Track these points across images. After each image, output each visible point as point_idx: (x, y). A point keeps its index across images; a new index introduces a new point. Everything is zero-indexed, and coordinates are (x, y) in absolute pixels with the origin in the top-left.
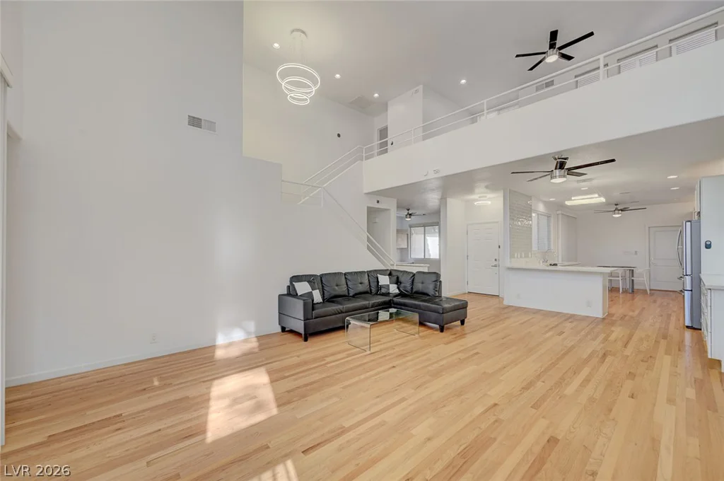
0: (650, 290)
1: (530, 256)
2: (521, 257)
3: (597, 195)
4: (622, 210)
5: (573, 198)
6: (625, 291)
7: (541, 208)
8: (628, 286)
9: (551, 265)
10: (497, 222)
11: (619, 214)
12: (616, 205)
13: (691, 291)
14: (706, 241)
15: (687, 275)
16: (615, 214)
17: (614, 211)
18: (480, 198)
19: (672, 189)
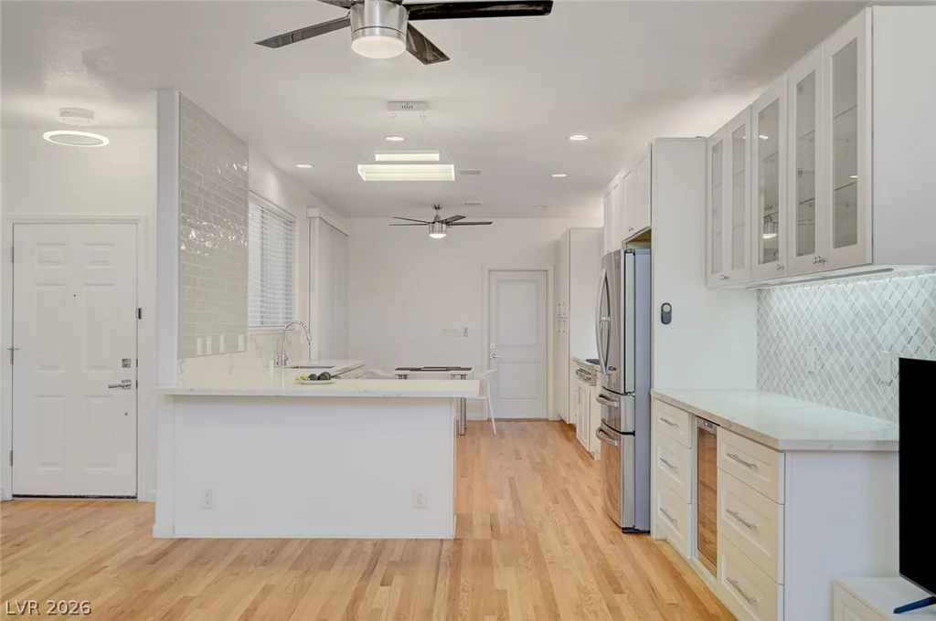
1: (241, 347)
2: (216, 351)
4: (448, 223)
5: (378, 157)
7: (271, 188)
9: (312, 377)
10: (135, 222)
11: (442, 232)
12: (437, 208)
13: (633, 434)
14: (664, 304)
15: (626, 394)
16: (433, 232)
17: (434, 223)
18: (65, 113)
19: (554, 176)
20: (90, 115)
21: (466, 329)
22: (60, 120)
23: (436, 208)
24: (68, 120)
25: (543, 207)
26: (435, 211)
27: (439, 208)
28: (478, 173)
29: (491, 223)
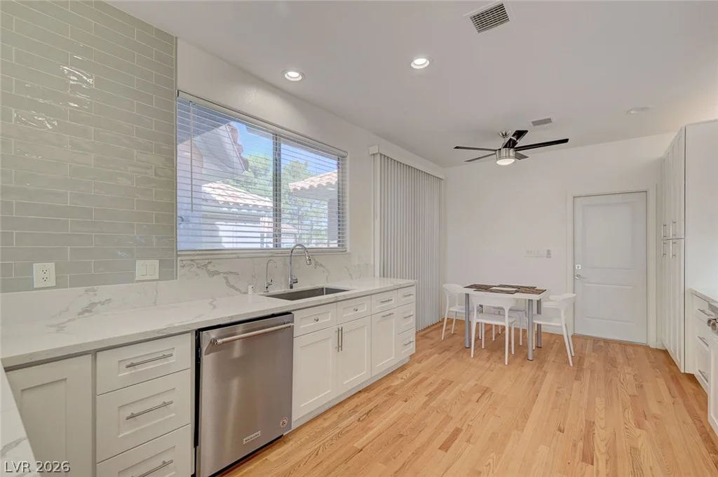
0: (573, 336)
11: (509, 157)
12: (505, 134)
16: (500, 158)
17: (500, 149)
21: (549, 252)
29: (566, 141)
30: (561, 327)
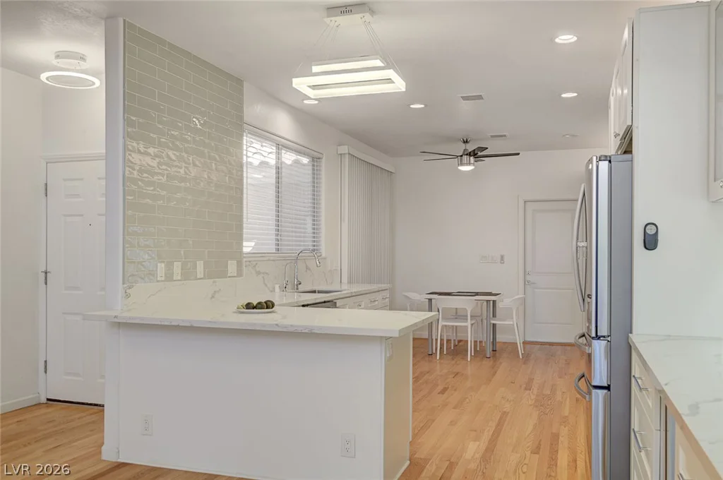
0: (525, 343)
3: (378, 63)
4: (475, 155)
5: (315, 69)
6: (479, 353)
8: (484, 337)
9: (249, 306)
11: (469, 164)
12: (466, 142)
13: (608, 388)
14: (646, 226)
15: (598, 337)
16: (462, 164)
17: (461, 156)
18: (58, 56)
19: (564, 96)
20: (83, 58)
21: (502, 257)
22: (55, 62)
23: (464, 142)
24: (62, 62)
25: (573, 136)
26: (464, 145)
27: (467, 142)
28: (480, 97)
29: (518, 154)
30: (513, 325)
